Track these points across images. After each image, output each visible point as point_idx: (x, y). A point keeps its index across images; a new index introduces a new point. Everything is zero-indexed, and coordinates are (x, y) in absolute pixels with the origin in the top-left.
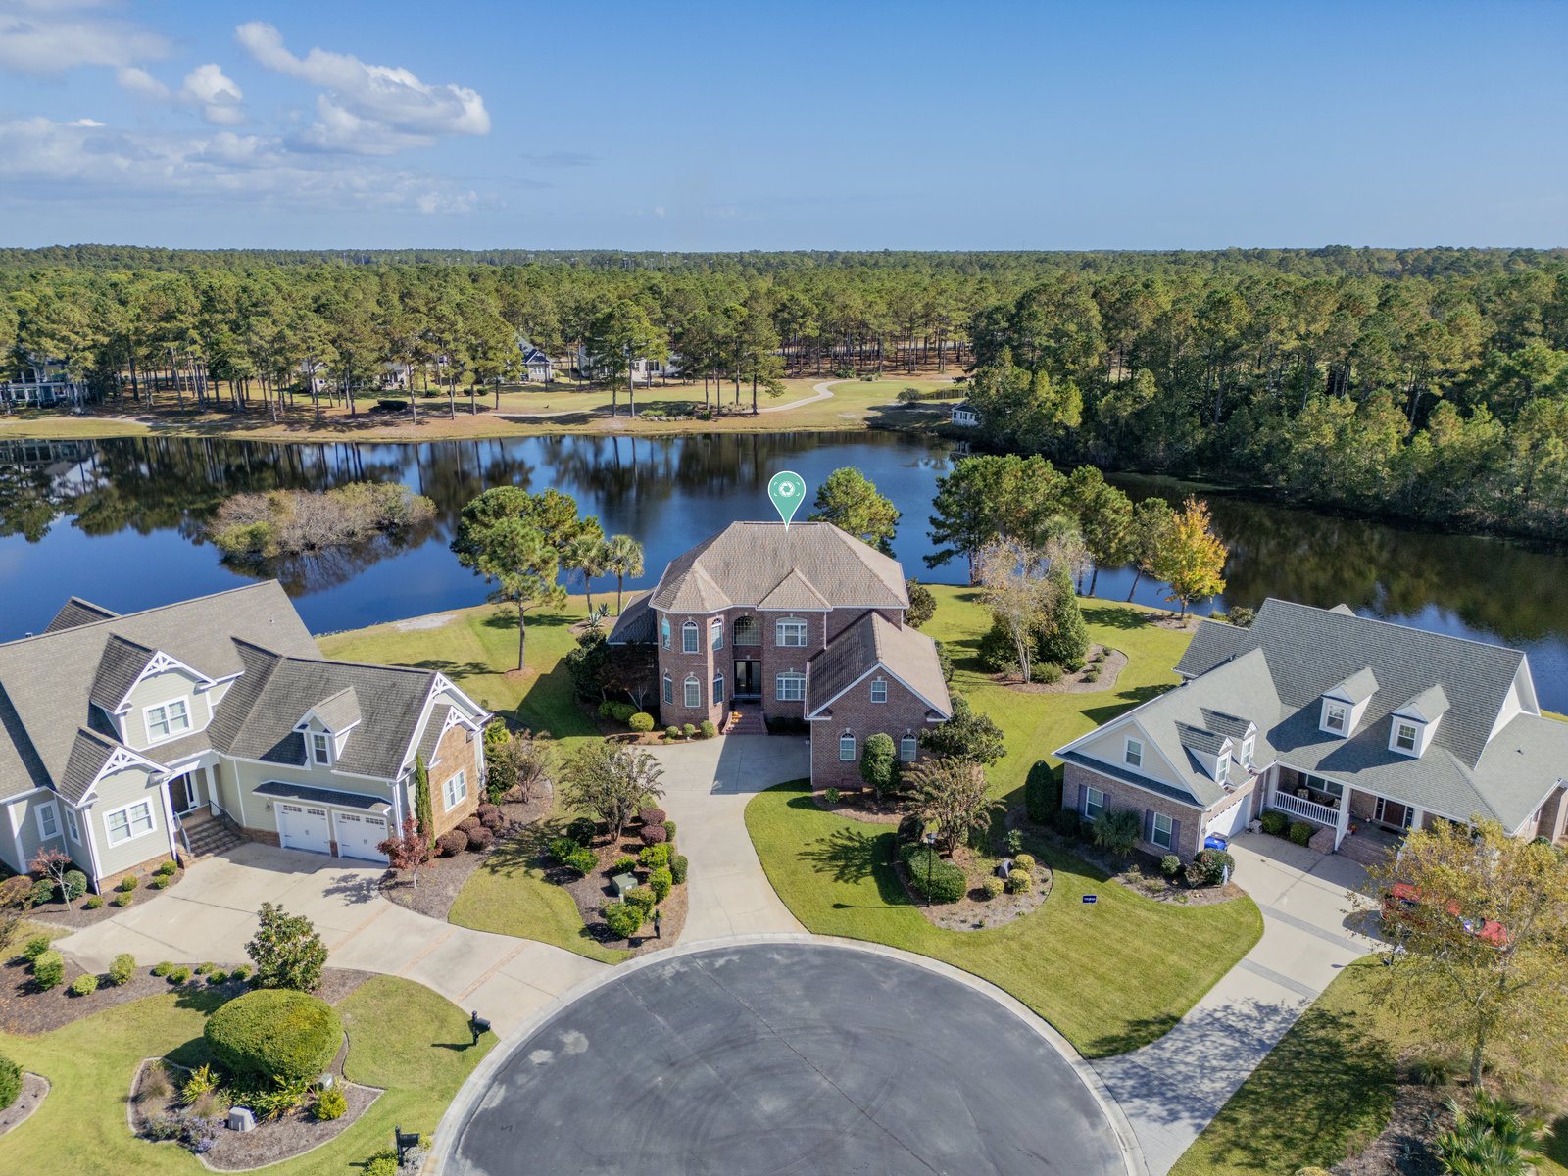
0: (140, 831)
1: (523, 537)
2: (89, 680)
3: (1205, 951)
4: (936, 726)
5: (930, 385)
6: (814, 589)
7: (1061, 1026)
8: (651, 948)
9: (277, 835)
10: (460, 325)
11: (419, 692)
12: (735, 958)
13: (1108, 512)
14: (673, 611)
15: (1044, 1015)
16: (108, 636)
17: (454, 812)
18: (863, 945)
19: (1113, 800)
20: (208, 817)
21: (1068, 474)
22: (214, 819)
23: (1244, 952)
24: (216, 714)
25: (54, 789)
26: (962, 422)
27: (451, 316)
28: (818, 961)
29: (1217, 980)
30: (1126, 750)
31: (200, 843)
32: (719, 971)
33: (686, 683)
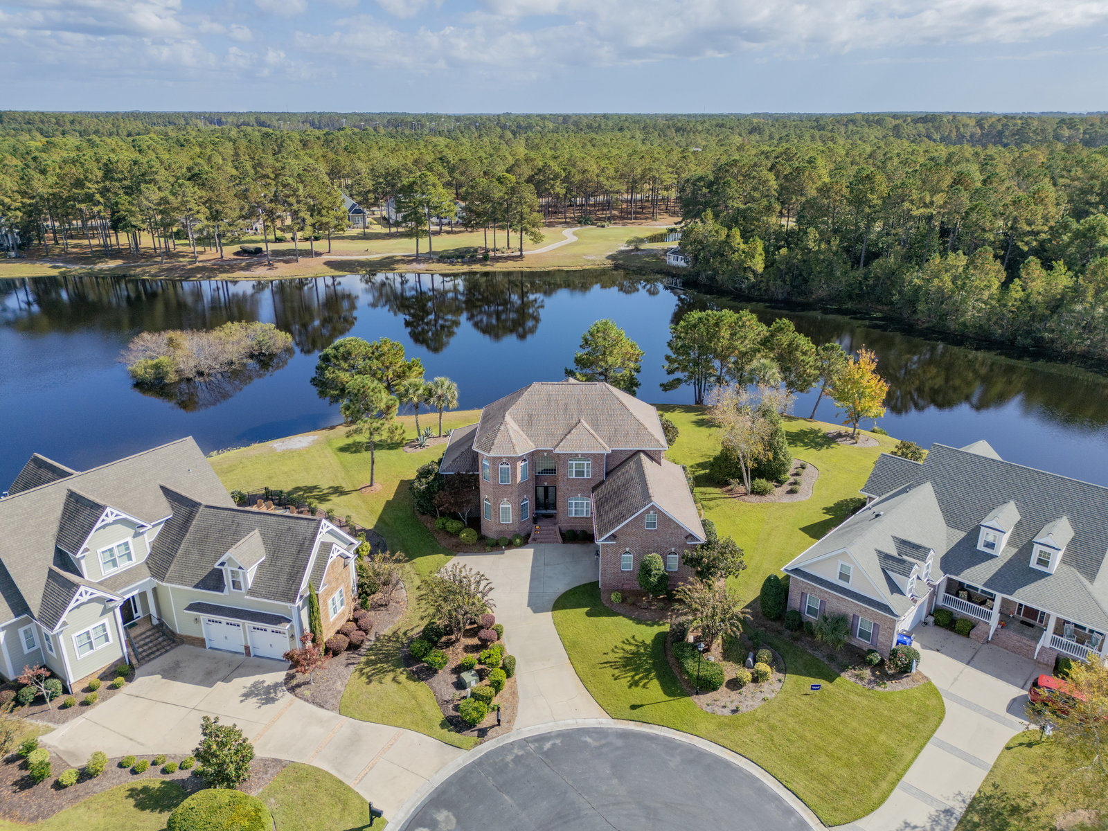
0: (100, 646)
1: (373, 390)
2: (54, 529)
3: (904, 731)
4: (694, 548)
5: (648, 230)
6: (596, 436)
7: (804, 798)
8: (494, 735)
9: (203, 640)
10: (301, 192)
11: (309, 535)
12: (558, 742)
13: (798, 354)
14: (492, 454)
15: (792, 788)
16: (66, 492)
17: (336, 619)
18: (651, 728)
19: (828, 605)
20: (149, 626)
21: (769, 325)
22: (155, 627)
23: (933, 731)
24: (153, 548)
25: (33, 617)
26: (674, 263)
27: (294, 184)
28: (619, 743)
29: (916, 756)
30: (839, 570)
31: (145, 648)
32: (547, 754)
33: (501, 506)
